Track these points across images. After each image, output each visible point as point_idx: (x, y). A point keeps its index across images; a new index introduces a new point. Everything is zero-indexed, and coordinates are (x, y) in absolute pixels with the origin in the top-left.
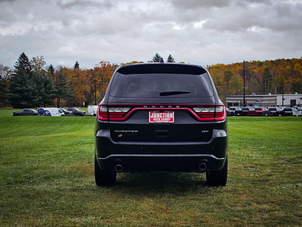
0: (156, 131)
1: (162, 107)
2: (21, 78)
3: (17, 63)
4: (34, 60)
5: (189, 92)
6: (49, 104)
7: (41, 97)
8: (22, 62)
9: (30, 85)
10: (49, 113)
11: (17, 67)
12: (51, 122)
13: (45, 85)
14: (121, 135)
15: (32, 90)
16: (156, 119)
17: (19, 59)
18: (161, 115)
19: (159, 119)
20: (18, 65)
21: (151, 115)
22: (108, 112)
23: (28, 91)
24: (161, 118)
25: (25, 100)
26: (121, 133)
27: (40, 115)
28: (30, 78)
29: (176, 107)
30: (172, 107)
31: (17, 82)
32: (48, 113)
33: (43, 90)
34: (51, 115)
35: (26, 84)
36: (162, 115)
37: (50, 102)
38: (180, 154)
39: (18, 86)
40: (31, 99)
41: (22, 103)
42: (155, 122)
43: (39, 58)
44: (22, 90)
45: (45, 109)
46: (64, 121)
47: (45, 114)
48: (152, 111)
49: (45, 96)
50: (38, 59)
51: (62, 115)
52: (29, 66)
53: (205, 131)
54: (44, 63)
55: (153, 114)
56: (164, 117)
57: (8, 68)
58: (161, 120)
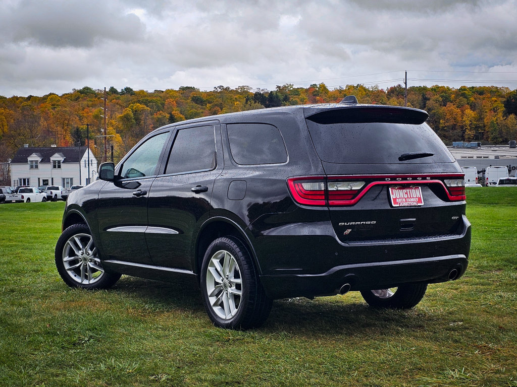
0: (401, 220)
1: (399, 181)
5: (432, 155)
14: (348, 231)
16: (400, 200)
19: (404, 200)
21: (393, 193)
22: (326, 190)
24: (406, 199)
26: (349, 227)
30: (422, 180)
36: (406, 193)
42: (401, 205)
48: (394, 186)
55: (394, 191)
56: (409, 197)
58: (406, 201)
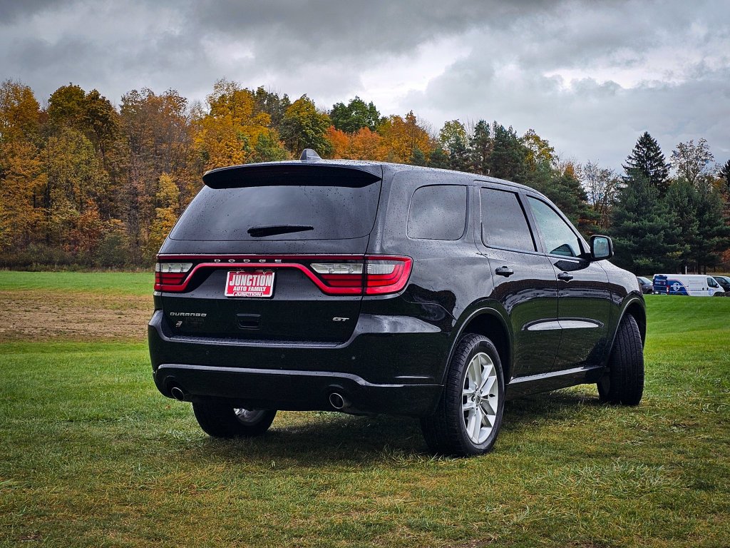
0: (238, 315)
1: (247, 263)
2: (636, 198)
3: (630, 158)
4: (682, 151)
6: (710, 266)
7: (688, 246)
8: (643, 157)
9: (659, 216)
10: (682, 289)
11: (629, 170)
12: (669, 311)
13: (701, 213)
14: (180, 323)
15: (664, 228)
16: (238, 289)
17: (636, 149)
18: (250, 280)
19: (245, 289)
20: (633, 165)
21: (231, 279)
22: (160, 272)
23: (653, 230)
24: (248, 287)
25: (648, 255)
26: (180, 318)
27: (659, 294)
28: (662, 196)
29: (274, 262)
30: (266, 262)
31: (627, 209)
32: (679, 287)
33: (695, 228)
34: (686, 294)
35: (650, 212)
36: (252, 280)
37: (713, 257)
38: (282, 369)
39: (629, 219)
40: (663, 252)
41: (638, 261)
42: (236, 295)
43: (696, 145)
44: (640, 228)
45: (670, 277)
46: (700, 310)
47: (672, 289)
48: (236, 269)
49: (700, 243)
50: (691, 148)
51: (717, 294)
52: (660, 166)
53: (339, 319)
54: (707, 157)
55: (234, 276)
56: (254, 285)
57: (610, 174)
58: (247, 290)
